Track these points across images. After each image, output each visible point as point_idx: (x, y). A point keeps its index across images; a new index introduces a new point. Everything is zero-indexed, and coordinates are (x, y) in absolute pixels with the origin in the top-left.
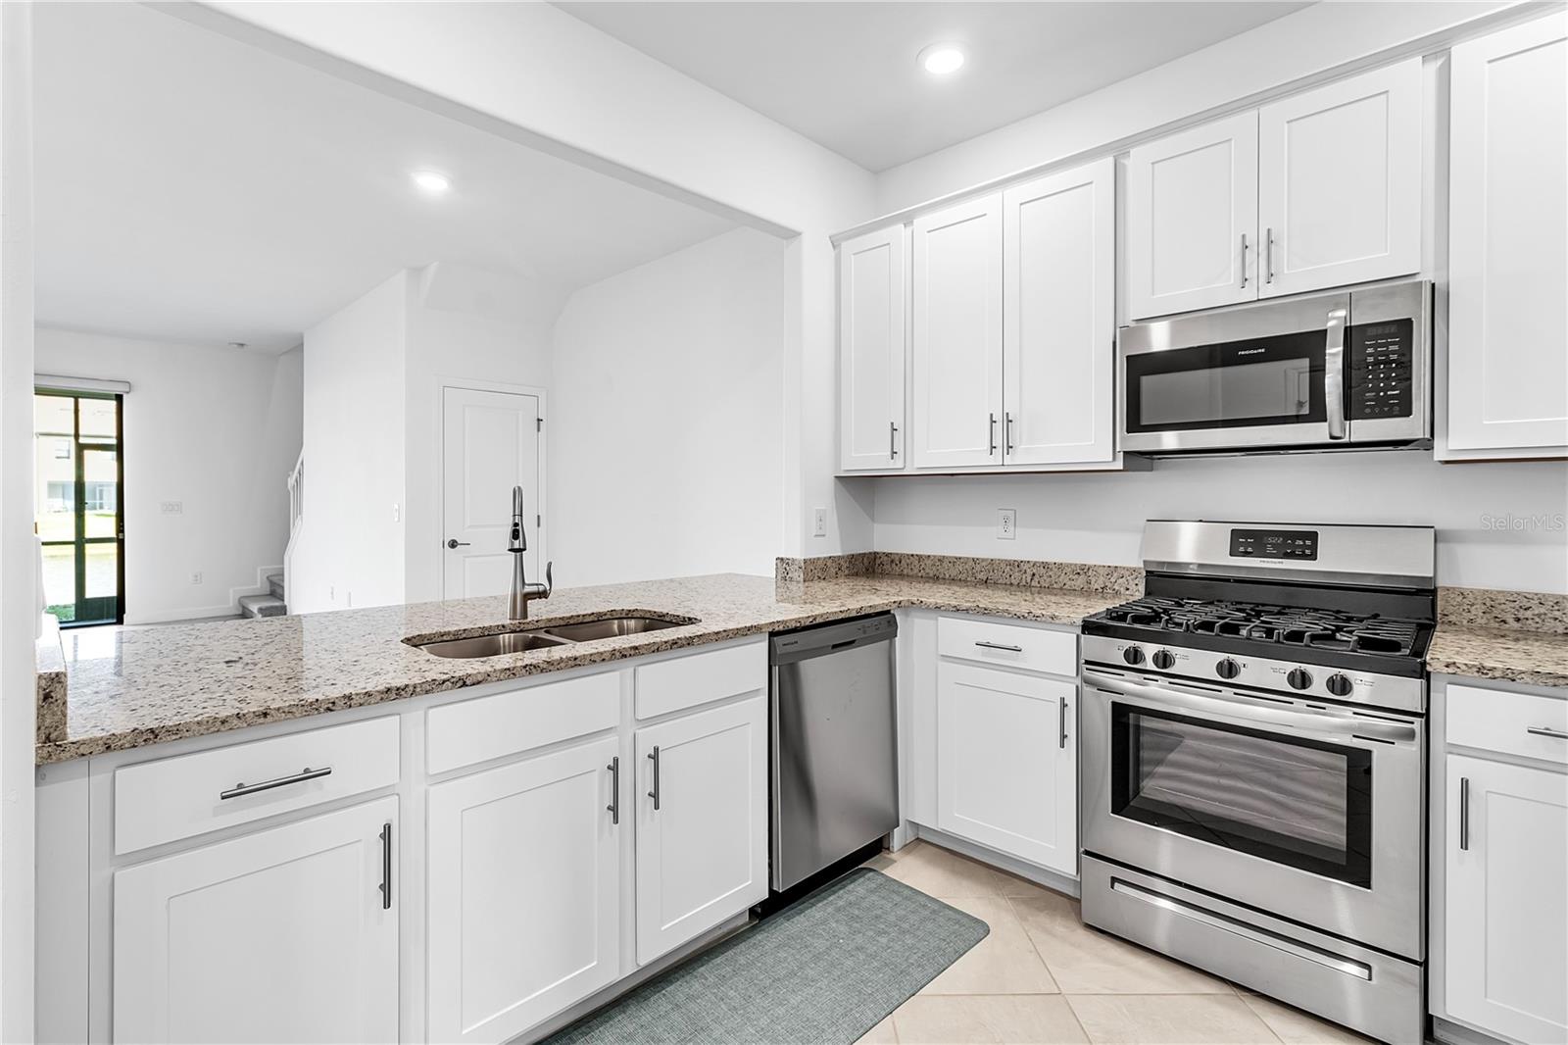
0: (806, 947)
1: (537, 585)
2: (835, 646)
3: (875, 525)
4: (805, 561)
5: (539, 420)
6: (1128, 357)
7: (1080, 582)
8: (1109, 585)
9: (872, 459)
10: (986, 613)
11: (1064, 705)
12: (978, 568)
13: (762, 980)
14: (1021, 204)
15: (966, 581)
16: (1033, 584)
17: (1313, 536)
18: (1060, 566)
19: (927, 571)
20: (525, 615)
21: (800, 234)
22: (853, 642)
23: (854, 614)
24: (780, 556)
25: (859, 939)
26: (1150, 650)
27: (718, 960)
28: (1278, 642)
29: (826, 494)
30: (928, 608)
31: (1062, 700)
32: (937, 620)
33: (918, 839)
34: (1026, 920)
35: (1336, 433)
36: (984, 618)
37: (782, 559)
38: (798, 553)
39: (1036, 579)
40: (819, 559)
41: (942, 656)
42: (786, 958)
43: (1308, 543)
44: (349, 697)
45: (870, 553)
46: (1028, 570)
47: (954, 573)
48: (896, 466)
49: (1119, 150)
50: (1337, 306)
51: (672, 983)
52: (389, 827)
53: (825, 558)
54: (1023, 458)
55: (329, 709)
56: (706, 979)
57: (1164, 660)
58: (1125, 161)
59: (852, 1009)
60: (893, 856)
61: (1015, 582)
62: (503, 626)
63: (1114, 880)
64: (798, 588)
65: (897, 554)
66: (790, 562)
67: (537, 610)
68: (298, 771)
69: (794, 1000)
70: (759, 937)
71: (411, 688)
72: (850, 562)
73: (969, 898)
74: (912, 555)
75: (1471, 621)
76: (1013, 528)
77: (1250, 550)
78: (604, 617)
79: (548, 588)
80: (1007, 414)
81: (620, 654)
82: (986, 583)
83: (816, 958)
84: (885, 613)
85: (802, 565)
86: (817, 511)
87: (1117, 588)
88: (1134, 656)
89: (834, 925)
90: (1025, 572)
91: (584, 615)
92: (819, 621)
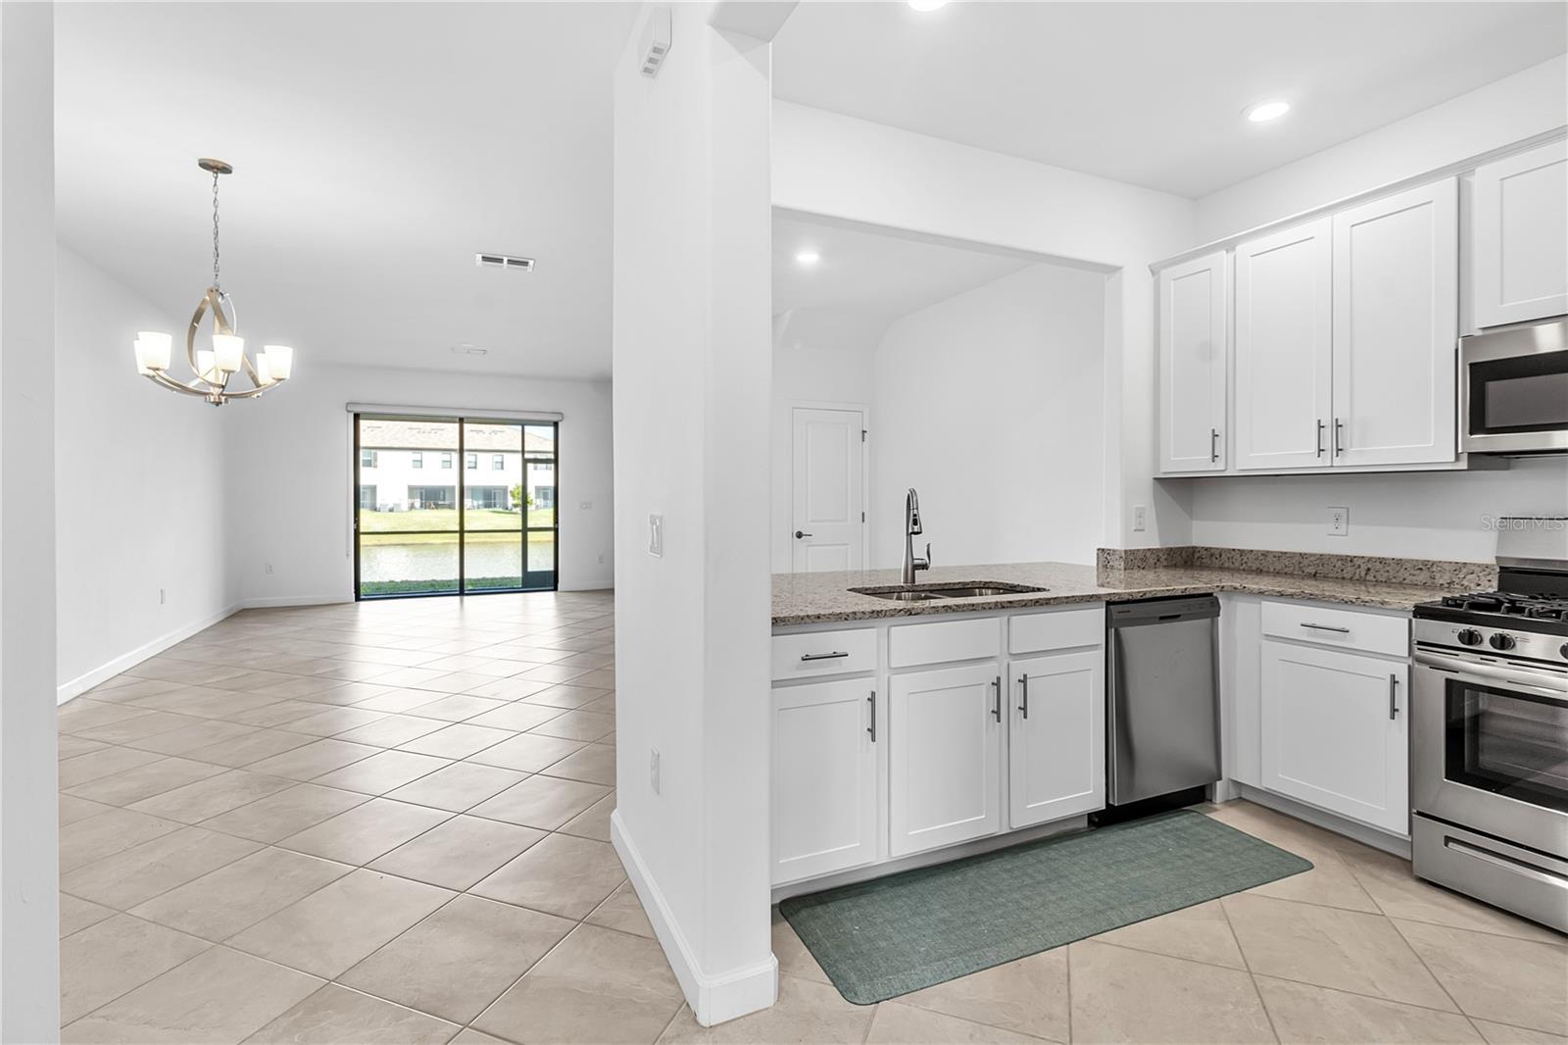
0: (1140, 847)
1: (921, 559)
2: (1162, 618)
3: (1194, 522)
4: (1126, 551)
5: (864, 432)
6: (1471, 365)
7: (1423, 577)
8: (1457, 581)
9: (1194, 462)
10: (1311, 599)
11: (1394, 682)
12: (1306, 562)
13: (1105, 859)
14: (1353, 226)
15: (1292, 575)
16: (1368, 578)
18: (1399, 562)
19: (1250, 564)
20: (913, 581)
21: (1121, 270)
22: (1179, 616)
23: (1179, 593)
24: (1102, 547)
25: (1187, 851)
26: (1487, 633)
27: (1069, 844)
29: (1145, 498)
30: (1251, 593)
31: (1393, 676)
32: (1260, 603)
33: (1240, 798)
34: (1354, 866)
36: (1308, 602)
37: (1103, 550)
38: (1117, 544)
39: (1372, 571)
40: (1138, 550)
41: (1267, 635)
42: (1123, 851)
44: (855, 613)
45: (1189, 548)
46: (1362, 566)
47: (1279, 567)
48: (1218, 468)
49: (1462, 171)
52: (874, 694)
53: (1144, 550)
54: (1354, 459)
55: (846, 619)
56: (1061, 852)
57: (1502, 642)
58: (1470, 180)
60: (1215, 806)
61: (1347, 576)
62: (902, 585)
63: (1448, 840)
64: (1118, 575)
65: (1217, 549)
66: (1111, 552)
67: (922, 578)
68: (831, 653)
70: (1099, 836)
71: (884, 612)
72: (1169, 555)
73: (1293, 845)
74: (1234, 550)
76: (1344, 525)
79: (928, 562)
80: (1337, 420)
81: (1002, 606)
82: (1315, 576)
83: (1150, 855)
84: (1211, 594)
85: (1123, 554)
86: (1137, 509)
87: (1466, 583)
88: (1470, 638)
89: (1163, 839)
90: (1359, 566)
91: (954, 584)
92: (1149, 595)
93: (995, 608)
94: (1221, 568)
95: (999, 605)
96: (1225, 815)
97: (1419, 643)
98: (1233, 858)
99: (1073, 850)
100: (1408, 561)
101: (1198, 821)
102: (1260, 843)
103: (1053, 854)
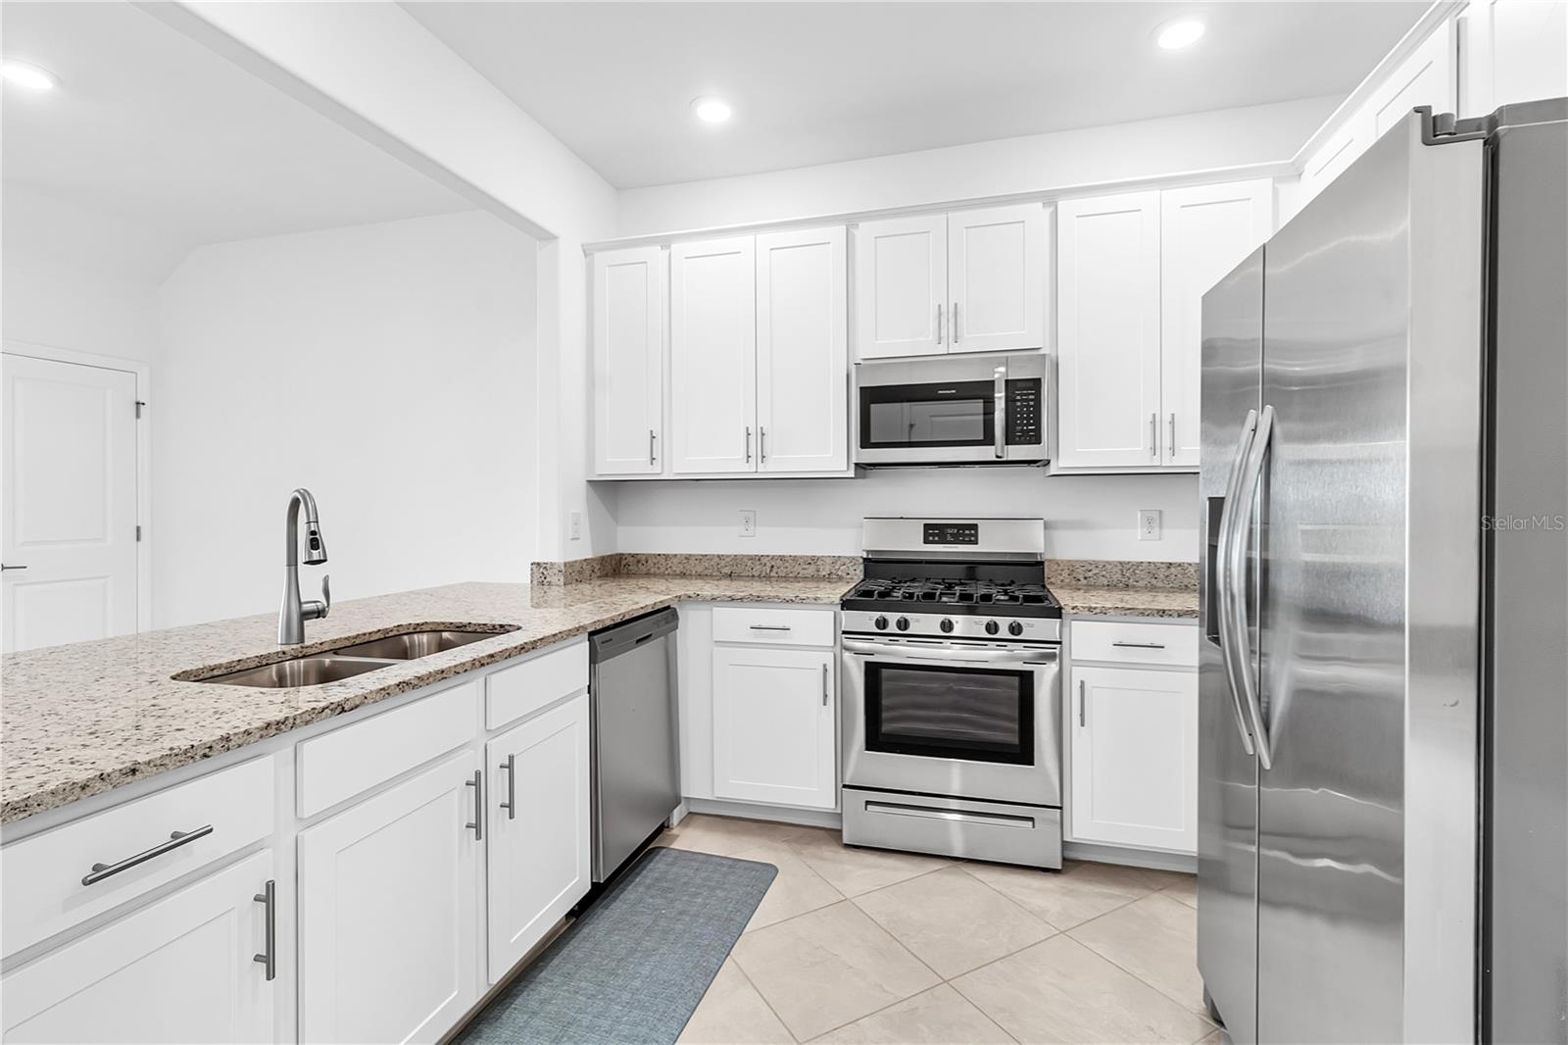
0: (635, 925)
1: (315, 602)
2: (638, 641)
3: (620, 528)
4: (565, 564)
5: (138, 403)
6: (861, 388)
7: (811, 570)
8: (834, 572)
9: (630, 463)
10: (758, 600)
11: (825, 670)
12: (723, 563)
13: (607, 964)
14: (772, 249)
15: (711, 576)
16: (772, 574)
17: (975, 527)
18: (795, 558)
20: (301, 638)
21: (557, 239)
22: (650, 635)
23: (650, 610)
24: (537, 561)
25: (678, 906)
26: (893, 617)
27: (556, 961)
28: (977, 602)
29: (579, 498)
30: (705, 600)
31: (825, 665)
32: (711, 610)
33: (690, 813)
34: (802, 854)
35: (999, 454)
36: (757, 604)
37: (538, 564)
38: (557, 553)
39: (775, 570)
40: (576, 562)
41: (716, 642)
42: (620, 941)
43: (973, 532)
44: (228, 739)
45: (617, 554)
46: (768, 564)
47: (700, 569)
48: (655, 471)
49: (851, 221)
50: (999, 365)
51: (517, 996)
52: (273, 884)
53: (581, 561)
54: (773, 467)
55: (206, 756)
56: (552, 981)
57: (903, 624)
58: (855, 232)
59: (698, 961)
60: (675, 832)
61: (756, 574)
62: (284, 653)
63: (868, 803)
64: (556, 592)
65: (644, 554)
66: (549, 566)
67: (317, 632)
68: (165, 839)
69: (645, 971)
70: (586, 931)
71: (291, 721)
72: (601, 564)
73: (752, 850)
74: (659, 555)
75: (1062, 581)
76: (753, 527)
77: (936, 539)
78: (391, 634)
79: (326, 605)
80: (762, 428)
81: (480, 663)
82: (730, 576)
83: (648, 931)
84: (668, 607)
85: (563, 568)
86: (573, 514)
87: (840, 573)
88: (882, 623)
89: (651, 900)
90: (765, 565)
91: (370, 633)
92: (627, 617)
93: (472, 669)
94: (648, 575)
95: (477, 663)
96: (688, 840)
97: (844, 632)
98: (721, 894)
99: (565, 970)
100: (801, 557)
101: (670, 860)
102: (730, 863)
103: (544, 990)
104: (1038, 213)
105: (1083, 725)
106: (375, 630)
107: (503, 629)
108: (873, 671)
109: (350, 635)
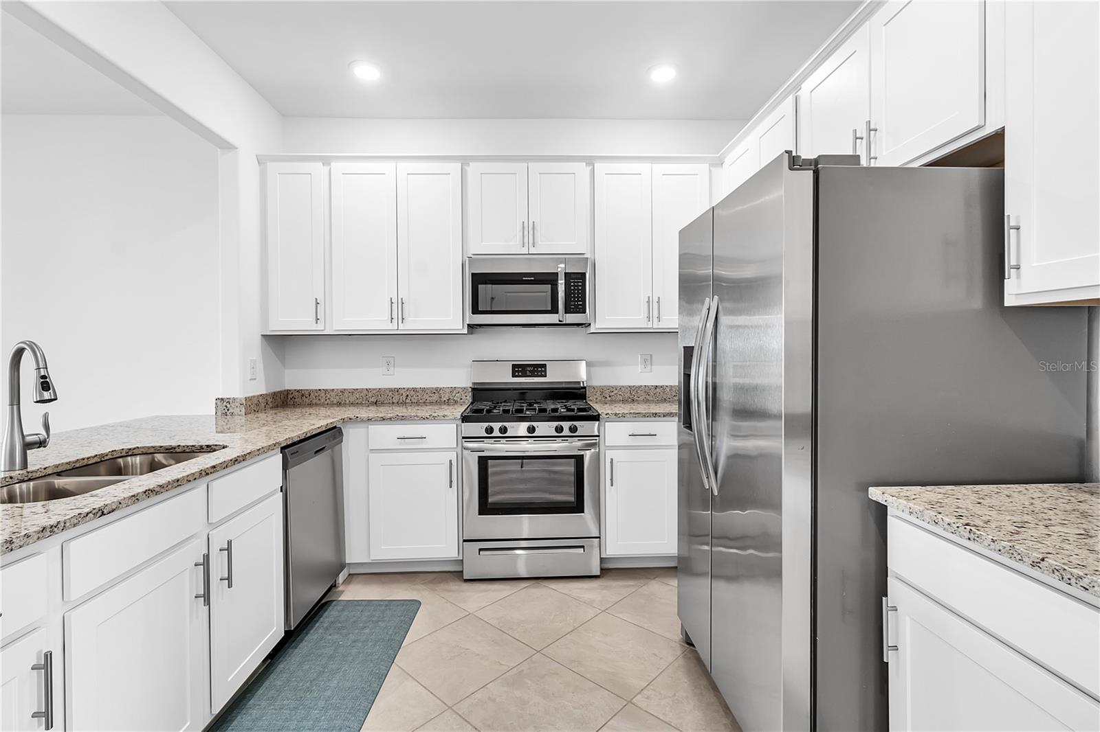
0: (320, 656)
1: (37, 435)
2: (316, 452)
3: (287, 371)
4: (245, 399)
6: (472, 274)
7: (435, 397)
8: (452, 398)
9: (297, 322)
10: (403, 419)
11: (451, 464)
12: (370, 394)
13: (302, 686)
14: (409, 174)
15: (361, 404)
16: (407, 401)
17: (544, 366)
18: (423, 390)
19: (332, 399)
21: (236, 148)
22: (324, 448)
23: (324, 429)
24: (220, 397)
25: (352, 637)
26: (496, 426)
27: (261, 691)
28: (549, 414)
29: (256, 350)
30: (362, 421)
31: (450, 461)
32: (368, 428)
33: (350, 574)
34: (436, 590)
35: (561, 319)
36: (402, 422)
37: (222, 399)
38: (236, 393)
39: (409, 398)
40: (254, 396)
41: (371, 450)
42: (310, 668)
43: (543, 369)
45: (285, 391)
46: (404, 394)
47: (352, 399)
48: (319, 328)
49: (465, 161)
50: (561, 263)
51: (232, 721)
52: (51, 654)
53: (258, 396)
54: (410, 326)
56: (259, 705)
57: (504, 430)
58: (467, 168)
59: (373, 670)
60: (341, 588)
61: (395, 401)
62: (11, 478)
63: (480, 550)
64: (240, 420)
65: (307, 390)
66: (231, 401)
67: (37, 460)
69: (334, 683)
70: (281, 666)
71: (62, 524)
72: (273, 398)
73: (401, 593)
74: (320, 390)
75: (596, 399)
76: (392, 368)
77: (520, 374)
79: (46, 437)
80: (402, 299)
81: (205, 473)
82: (376, 403)
83: (331, 658)
84: (335, 427)
85: (244, 402)
86: (251, 360)
87: (455, 399)
88: (490, 430)
89: (330, 637)
90: (402, 395)
91: (88, 458)
92: (309, 435)
93: (199, 478)
94: (311, 405)
95: (204, 473)
96: (351, 593)
97: (464, 438)
98: (382, 624)
99: (269, 695)
100: (428, 389)
101: (340, 608)
102: (386, 603)
103: (255, 713)
104: (582, 169)
105: (612, 485)
106: (93, 455)
107: (210, 449)
108: (483, 462)
109: (71, 460)
